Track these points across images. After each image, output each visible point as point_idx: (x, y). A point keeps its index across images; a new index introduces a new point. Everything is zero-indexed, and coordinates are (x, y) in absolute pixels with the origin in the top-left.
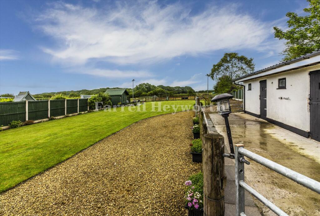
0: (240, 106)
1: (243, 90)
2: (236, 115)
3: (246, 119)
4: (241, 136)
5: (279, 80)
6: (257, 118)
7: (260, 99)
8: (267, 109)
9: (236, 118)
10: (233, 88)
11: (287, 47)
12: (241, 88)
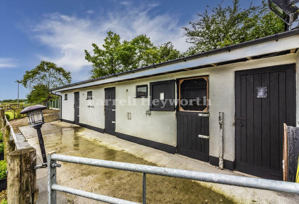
0: (57, 115)
1: (60, 99)
2: (52, 125)
3: (63, 126)
4: (58, 143)
5: (88, 92)
6: (72, 125)
7: (74, 108)
8: (79, 116)
9: (52, 127)
10: (50, 97)
11: (93, 68)
12: (58, 98)
